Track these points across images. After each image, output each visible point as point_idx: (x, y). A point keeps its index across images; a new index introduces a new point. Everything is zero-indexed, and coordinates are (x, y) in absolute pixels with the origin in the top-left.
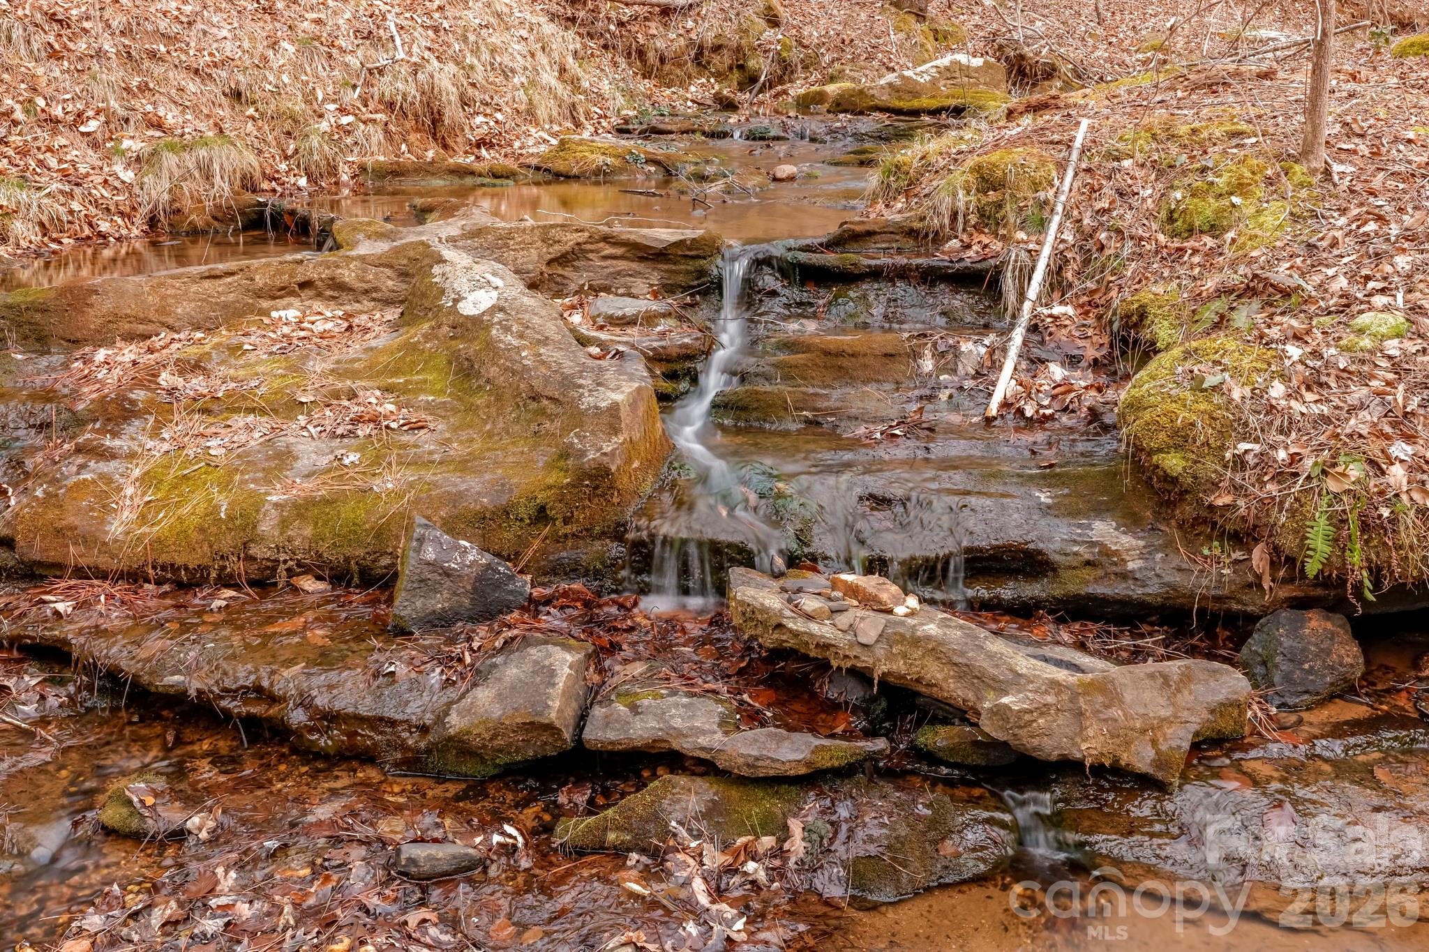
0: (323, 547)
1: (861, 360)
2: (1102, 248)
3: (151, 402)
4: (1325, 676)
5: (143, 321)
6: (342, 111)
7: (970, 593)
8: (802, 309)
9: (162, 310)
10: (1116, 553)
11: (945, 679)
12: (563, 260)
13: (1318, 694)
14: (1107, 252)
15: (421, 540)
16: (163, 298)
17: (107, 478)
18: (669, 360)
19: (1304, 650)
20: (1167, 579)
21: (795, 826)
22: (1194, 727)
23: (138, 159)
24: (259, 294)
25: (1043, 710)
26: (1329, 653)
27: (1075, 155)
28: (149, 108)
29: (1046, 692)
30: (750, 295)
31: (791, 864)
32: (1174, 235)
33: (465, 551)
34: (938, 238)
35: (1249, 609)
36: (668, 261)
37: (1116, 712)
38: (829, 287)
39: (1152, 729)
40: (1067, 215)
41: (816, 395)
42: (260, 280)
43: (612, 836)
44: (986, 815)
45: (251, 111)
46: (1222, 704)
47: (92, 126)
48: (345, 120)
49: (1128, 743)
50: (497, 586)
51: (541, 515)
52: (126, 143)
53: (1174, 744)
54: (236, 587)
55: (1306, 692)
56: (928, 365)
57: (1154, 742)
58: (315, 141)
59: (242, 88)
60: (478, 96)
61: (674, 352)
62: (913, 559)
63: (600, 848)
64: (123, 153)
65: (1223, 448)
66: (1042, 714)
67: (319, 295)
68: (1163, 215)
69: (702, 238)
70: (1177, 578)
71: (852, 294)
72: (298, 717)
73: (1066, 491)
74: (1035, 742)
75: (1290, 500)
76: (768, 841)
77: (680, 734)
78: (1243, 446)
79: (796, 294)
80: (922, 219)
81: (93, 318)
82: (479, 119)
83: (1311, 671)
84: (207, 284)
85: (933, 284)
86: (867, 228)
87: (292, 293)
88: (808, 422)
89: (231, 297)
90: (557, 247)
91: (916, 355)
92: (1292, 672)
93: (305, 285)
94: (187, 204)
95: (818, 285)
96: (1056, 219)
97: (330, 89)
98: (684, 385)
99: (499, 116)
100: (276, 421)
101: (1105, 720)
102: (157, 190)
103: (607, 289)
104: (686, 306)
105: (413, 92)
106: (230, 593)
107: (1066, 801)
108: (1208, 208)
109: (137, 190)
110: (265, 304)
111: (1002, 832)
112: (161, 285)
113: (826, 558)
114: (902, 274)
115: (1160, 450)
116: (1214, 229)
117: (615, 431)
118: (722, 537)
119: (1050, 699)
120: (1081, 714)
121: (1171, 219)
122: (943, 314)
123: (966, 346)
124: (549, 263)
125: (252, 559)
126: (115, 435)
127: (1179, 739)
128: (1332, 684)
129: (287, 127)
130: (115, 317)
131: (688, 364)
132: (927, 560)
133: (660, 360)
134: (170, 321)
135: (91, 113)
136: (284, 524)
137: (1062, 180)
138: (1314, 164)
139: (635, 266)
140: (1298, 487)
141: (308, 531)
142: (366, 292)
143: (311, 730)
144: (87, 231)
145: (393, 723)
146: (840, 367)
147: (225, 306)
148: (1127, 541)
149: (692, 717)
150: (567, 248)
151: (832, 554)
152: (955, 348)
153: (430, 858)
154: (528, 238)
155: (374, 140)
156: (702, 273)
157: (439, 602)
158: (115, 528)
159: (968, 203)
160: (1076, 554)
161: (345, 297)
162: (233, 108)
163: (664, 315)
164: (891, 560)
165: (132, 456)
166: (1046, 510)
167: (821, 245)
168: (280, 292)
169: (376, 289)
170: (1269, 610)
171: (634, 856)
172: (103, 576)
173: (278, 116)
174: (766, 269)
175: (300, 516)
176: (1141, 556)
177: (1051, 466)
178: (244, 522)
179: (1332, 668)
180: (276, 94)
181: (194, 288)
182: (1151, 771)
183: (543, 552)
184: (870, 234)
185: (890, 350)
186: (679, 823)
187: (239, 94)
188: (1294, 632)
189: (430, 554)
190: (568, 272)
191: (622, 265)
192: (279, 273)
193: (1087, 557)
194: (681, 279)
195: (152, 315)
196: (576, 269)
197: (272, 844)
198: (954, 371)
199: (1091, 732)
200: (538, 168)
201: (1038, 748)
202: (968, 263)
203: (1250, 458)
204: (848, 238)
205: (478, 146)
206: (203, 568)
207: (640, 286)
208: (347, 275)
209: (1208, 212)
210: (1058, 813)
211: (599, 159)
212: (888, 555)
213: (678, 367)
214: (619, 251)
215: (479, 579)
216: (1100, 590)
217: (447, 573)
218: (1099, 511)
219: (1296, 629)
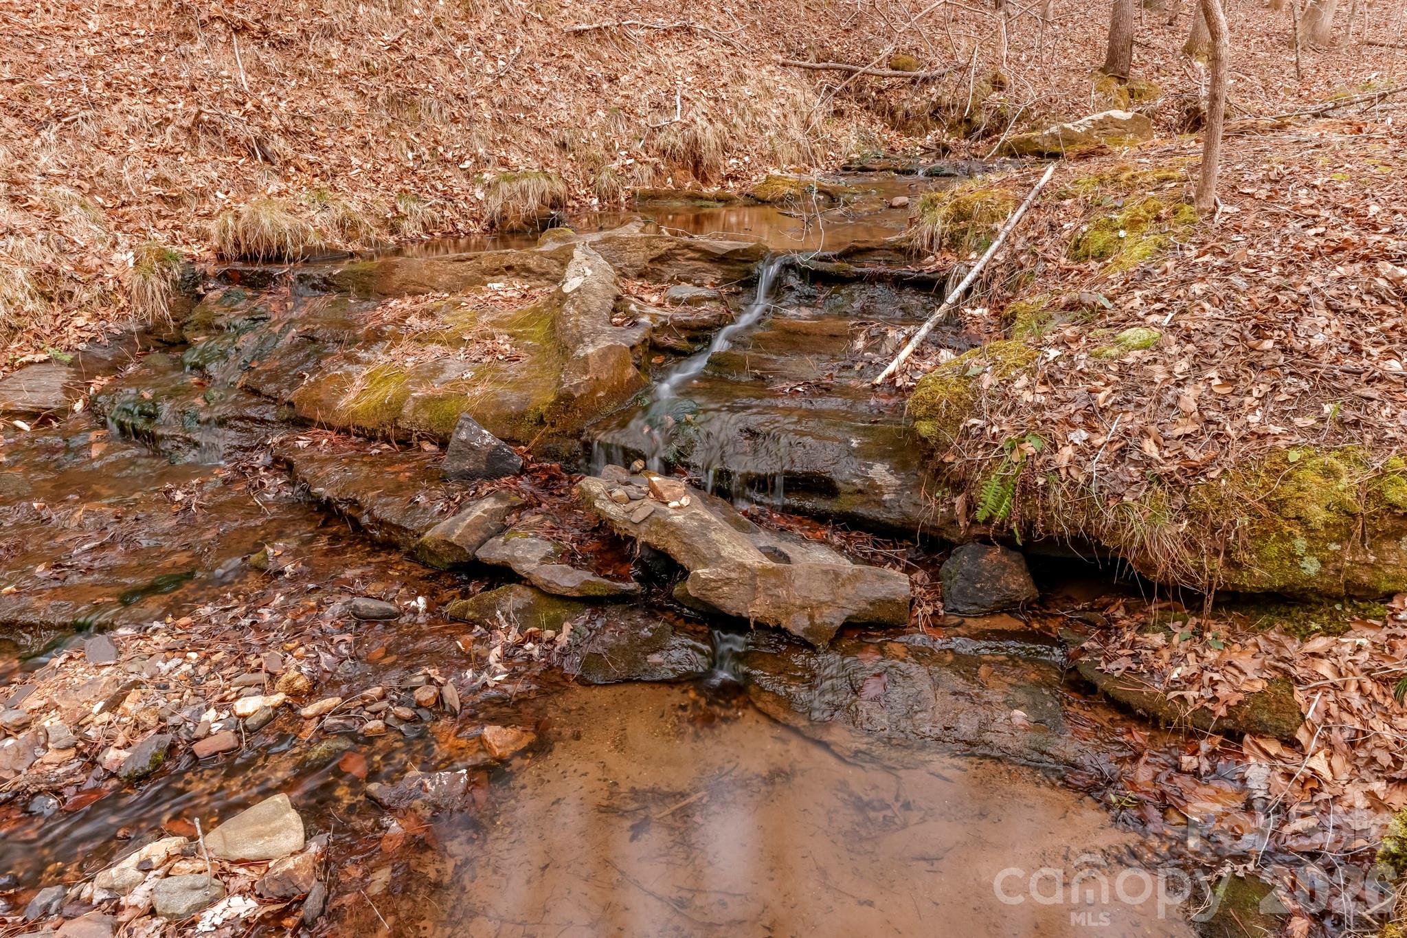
0: (433, 425)
1: (811, 338)
2: (1021, 267)
3: (393, 332)
4: (992, 595)
5: (422, 285)
6: (629, 156)
7: (787, 501)
8: (808, 300)
9: (431, 279)
10: (880, 487)
11: (679, 552)
12: (661, 259)
13: (984, 607)
14: (1026, 270)
15: (461, 427)
16: (432, 272)
17: (348, 374)
18: (691, 329)
19: (978, 573)
20: (905, 509)
21: (567, 627)
22: (848, 612)
23: (489, 186)
24: (484, 272)
25: (728, 581)
26: (998, 579)
27: (1033, 194)
28: (504, 153)
29: (734, 570)
30: (777, 289)
31: (556, 650)
32: (1077, 260)
33: (484, 437)
34: (920, 255)
35: (953, 539)
36: (728, 264)
37: (782, 592)
38: (830, 286)
39: (811, 608)
40: (1007, 239)
41: (768, 359)
42: (484, 264)
43: (470, 613)
44: (691, 642)
45: (571, 156)
46: (880, 600)
47: (467, 164)
48: (628, 162)
49: (788, 614)
50: (502, 459)
51: (541, 422)
52: (486, 175)
53: (827, 620)
54: (389, 442)
55: (975, 604)
56: (860, 344)
57: (811, 617)
58: (604, 177)
59: (567, 141)
60: (735, 145)
61: (695, 325)
62: (749, 474)
63: (464, 620)
64: (482, 181)
65: (960, 421)
66: (726, 584)
67: (518, 275)
68: (1072, 243)
69: (751, 248)
70: (910, 510)
71: (843, 291)
72: (365, 520)
73: (871, 440)
74: (721, 601)
75: (986, 464)
76: (549, 633)
77: (517, 560)
78: (975, 421)
79: (807, 289)
80: (910, 240)
81: (396, 280)
82: (733, 161)
83: (981, 589)
84: (457, 265)
85: (902, 288)
86: (868, 245)
87: (502, 273)
88: (757, 377)
89: (470, 273)
90: (656, 251)
91: (853, 337)
92: (966, 588)
93: (509, 268)
94: (511, 214)
95: (824, 284)
96: (996, 244)
97: (625, 142)
98: (698, 347)
99: (747, 159)
100: (447, 349)
101: (771, 596)
102: (495, 205)
103: (688, 280)
104: (730, 295)
105: (680, 143)
106: (386, 446)
107: (756, 645)
108: (1100, 240)
109: (484, 205)
110: (488, 278)
111: (699, 657)
112: (432, 264)
113: (696, 467)
114: (880, 278)
115: (920, 418)
116: (1101, 256)
117: (586, 372)
118: (629, 446)
119: (733, 575)
120: (756, 589)
121: (1077, 247)
122: (902, 309)
123: (891, 334)
124: (651, 261)
125: (398, 428)
126: (367, 350)
127: (833, 618)
128: (997, 602)
129: (590, 166)
130: (405, 282)
131: (707, 333)
132: (758, 476)
133: (686, 329)
134: (435, 285)
135: (468, 156)
136: (415, 410)
137: (1014, 213)
138: (1203, 206)
139: (707, 265)
140: (992, 455)
141: (427, 416)
142: (543, 274)
143: (372, 528)
144: (451, 229)
145: (406, 530)
146: (794, 342)
147: (465, 278)
148: (891, 480)
149: (529, 552)
150: (662, 252)
151: (700, 464)
152: (884, 334)
153: (366, 607)
154: (638, 244)
155: (646, 175)
156: (748, 272)
157: (467, 465)
158: (342, 403)
159: (943, 230)
160: (854, 484)
161: (532, 277)
162: (560, 154)
163: (710, 300)
164: (734, 473)
165: (369, 363)
166: (852, 452)
167: (834, 256)
168: (495, 272)
169: (548, 273)
170: (962, 542)
171: (478, 627)
172: (331, 428)
173: (588, 159)
174: (792, 272)
175: (424, 406)
176: (895, 492)
177: (876, 422)
178: (394, 408)
179: (1000, 590)
180: (587, 145)
181: (450, 267)
182: (803, 635)
183: (541, 442)
184: (870, 250)
185: (835, 332)
186: (503, 614)
187: (564, 145)
188: (974, 558)
189: (463, 436)
190: (664, 268)
191: (699, 264)
192: (495, 260)
193: (860, 487)
194: (735, 275)
195: (426, 282)
196: (670, 266)
197: (311, 586)
198: (877, 351)
199: (758, 602)
200: (748, 195)
201: (723, 606)
202: (925, 274)
203: (974, 431)
204: (850, 254)
205: (727, 179)
206: (374, 431)
207: (709, 278)
208: (532, 263)
209: (1101, 243)
210: (747, 653)
211: (787, 190)
212: (732, 469)
213: (699, 334)
214: (697, 255)
215: (490, 454)
216: (862, 511)
217: (472, 448)
218: (882, 457)
219: (976, 558)
